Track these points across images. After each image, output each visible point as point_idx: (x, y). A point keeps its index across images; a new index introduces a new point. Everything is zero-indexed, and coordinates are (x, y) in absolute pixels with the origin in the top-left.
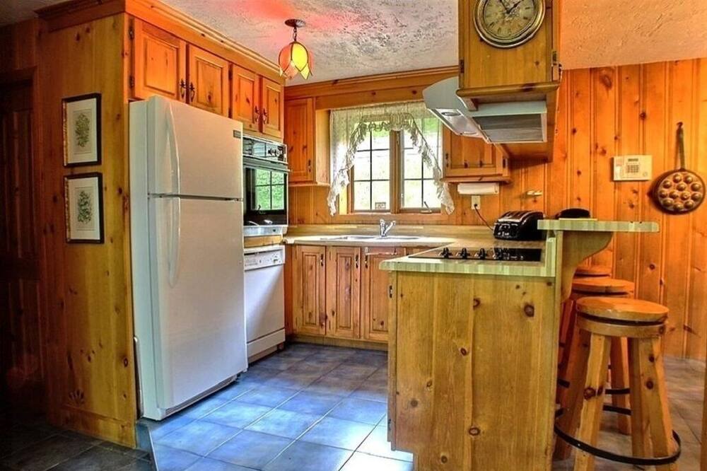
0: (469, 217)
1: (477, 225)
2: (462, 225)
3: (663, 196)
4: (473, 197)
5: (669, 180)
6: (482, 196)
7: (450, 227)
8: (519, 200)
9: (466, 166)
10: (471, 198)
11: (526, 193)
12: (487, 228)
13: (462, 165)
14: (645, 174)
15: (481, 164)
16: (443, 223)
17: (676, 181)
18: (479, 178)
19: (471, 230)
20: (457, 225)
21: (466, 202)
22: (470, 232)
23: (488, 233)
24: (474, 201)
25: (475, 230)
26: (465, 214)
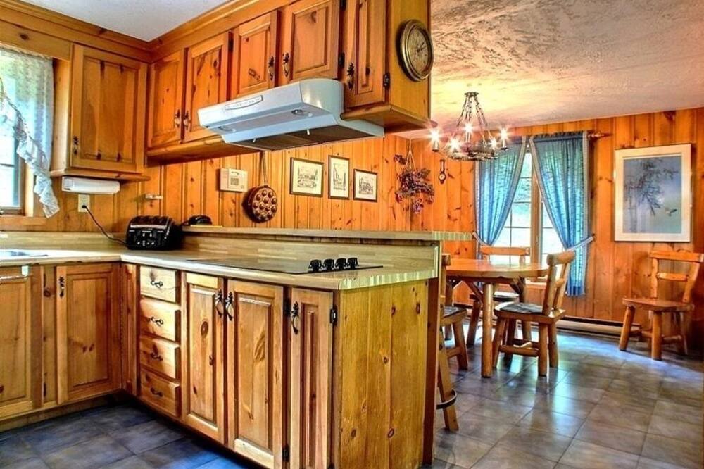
0: (74, 221)
1: (85, 231)
2: (65, 231)
3: (256, 207)
4: (79, 195)
5: (259, 193)
6: (92, 195)
7: (48, 234)
8: (135, 204)
9: (99, 157)
10: (77, 196)
11: (145, 195)
12: (104, 236)
13: (94, 156)
14: (243, 187)
15: (119, 158)
16: (37, 228)
17: (264, 195)
18: (116, 175)
19: (79, 239)
20: (58, 231)
21: (70, 202)
22: (79, 242)
23: (102, 242)
24: (83, 201)
25: (88, 239)
26: (68, 217)
